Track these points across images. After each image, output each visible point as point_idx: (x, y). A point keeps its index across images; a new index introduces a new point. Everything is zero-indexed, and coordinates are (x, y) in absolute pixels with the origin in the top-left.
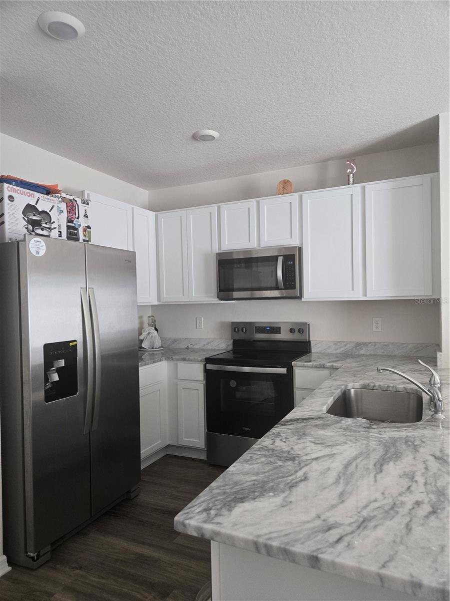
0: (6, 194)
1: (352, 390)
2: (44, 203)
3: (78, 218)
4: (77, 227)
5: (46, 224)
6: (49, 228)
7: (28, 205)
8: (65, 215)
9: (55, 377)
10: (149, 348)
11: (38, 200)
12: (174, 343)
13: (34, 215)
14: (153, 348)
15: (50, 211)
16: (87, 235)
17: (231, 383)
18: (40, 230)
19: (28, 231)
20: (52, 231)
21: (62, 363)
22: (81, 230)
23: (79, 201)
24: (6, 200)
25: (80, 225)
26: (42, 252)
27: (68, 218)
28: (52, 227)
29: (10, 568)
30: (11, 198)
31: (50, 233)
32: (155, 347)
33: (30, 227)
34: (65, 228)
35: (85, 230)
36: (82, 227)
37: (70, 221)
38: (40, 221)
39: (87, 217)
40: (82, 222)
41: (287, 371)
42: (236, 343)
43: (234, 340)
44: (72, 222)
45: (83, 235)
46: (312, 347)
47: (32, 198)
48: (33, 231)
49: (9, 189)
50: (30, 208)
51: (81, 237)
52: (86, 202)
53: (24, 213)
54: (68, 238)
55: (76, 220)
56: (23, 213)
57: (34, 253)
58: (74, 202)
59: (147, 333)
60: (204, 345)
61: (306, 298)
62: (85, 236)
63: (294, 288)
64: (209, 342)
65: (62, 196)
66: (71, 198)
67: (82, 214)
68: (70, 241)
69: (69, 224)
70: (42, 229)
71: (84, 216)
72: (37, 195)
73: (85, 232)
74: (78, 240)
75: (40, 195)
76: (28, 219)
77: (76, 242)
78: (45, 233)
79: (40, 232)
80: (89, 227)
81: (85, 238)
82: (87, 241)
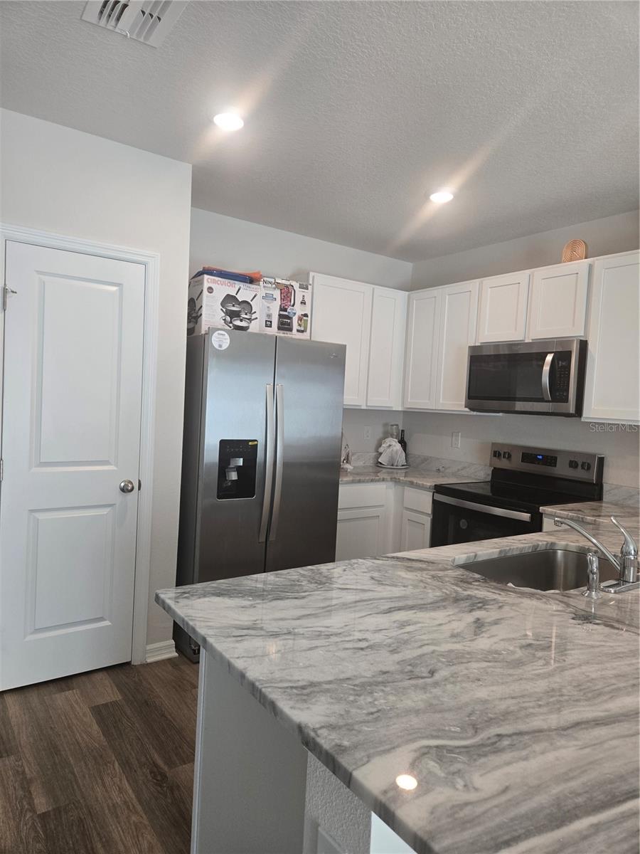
0: (206, 285)
1: (559, 551)
2: (245, 293)
3: (293, 306)
4: (290, 316)
5: (246, 314)
6: (249, 319)
7: (228, 296)
8: (278, 302)
9: (234, 476)
10: (388, 465)
11: (239, 289)
12: (423, 463)
13: (233, 306)
14: (392, 465)
15: (252, 301)
16: (303, 325)
17: (461, 523)
19: (225, 322)
20: (253, 322)
21: (240, 462)
22: (295, 320)
23: (296, 285)
24: (206, 293)
25: (295, 314)
26: (225, 346)
27: (281, 306)
28: (253, 318)
29: (177, 654)
30: (210, 290)
31: (249, 323)
32: (396, 464)
33: (228, 319)
34: (277, 316)
35: (300, 319)
36: (296, 316)
37: (283, 309)
38: (240, 311)
39: (305, 303)
40: (298, 310)
41: (532, 518)
42: (496, 472)
43: (495, 468)
44: (285, 310)
45: (297, 324)
46: (604, 493)
47: (230, 288)
48: (231, 322)
49: (209, 281)
50: (230, 299)
51: (295, 326)
52: (304, 287)
53: (223, 304)
54: (279, 328)
55: (291, 307)
56: (221, 304)
57: (216, 346)
58: (290, 287)
59: (388, 445)
60: (458, 470)
61: (586, 418)
62: (300, 325)
63: (566, 400)
64: (465, 468)
65: (277, 281)
66: (288, 283)
67: (299, 300)
68: (282, 332)
69: (282, 313)
70: (241, 321)
71: (301, 303)
72: (238, 284)
73: (301, 321)
74: (291, 330)
75: (241, 285)
76: (227, 310)
77: (288, 332)
78: (243, 324)
79: (238, 323)
80: (306, 315)
81: (299, 328)
82: (302, 331)
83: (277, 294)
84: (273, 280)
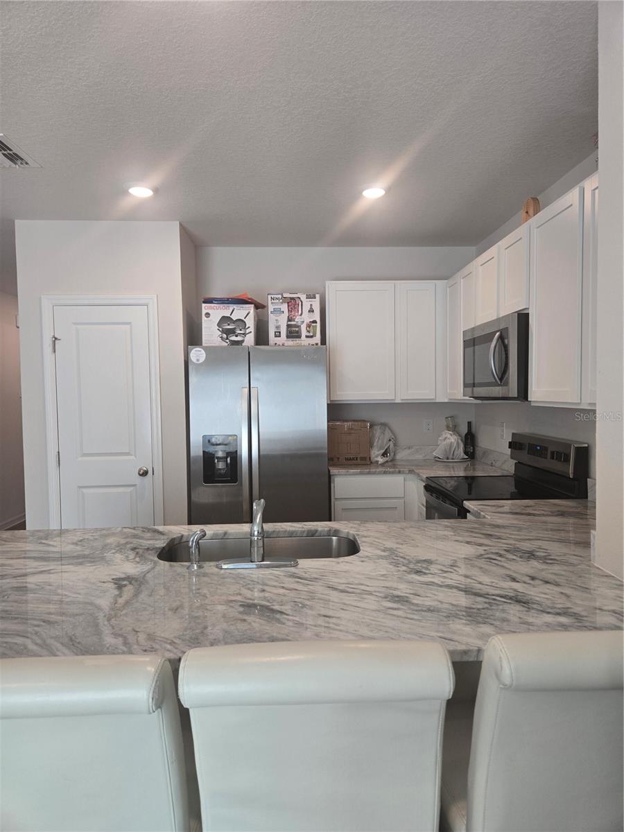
0: (204, 312)
2: (239, 312)
3: (301, 315)
4: (299, 324)
5: (241, 330)
6: (243, 334)
7: (223, 317)
8: (286, 314)
11: (233, 311)
12: (484, 456)
13: (229, 325)
15: (245, 318)
16: (312, 331)
18: (234, 337)
19: (222, 339)
20: (247, 336)
22: (303, 328)
23: (303, 297)
24: (204, 318)
25: (303, 322)
26: (202, 359)
27: (288, 317)
28: (247, 332)
30: (208, 315)
31: (244, 338)
33: (225, 336)
34: (285, 327)
35: (308, 326)
36: (305, 324)
37: (291, 319)
38: (235, 328)
39: (313, 311)
40: (307, 318)
44: (293, 320)
45: (306, 331)
47: (225, 311)
48: (227, 339)
49: (207, 308)
50: (225, 319)
51: (304, 333)
52: (311, 297)
53: (219, 325)
54: (288, 337)
55: (298, 317)
58: (297, 299)
65: (284, 296)
66: (295, 296)
67: (306, 309)
68: (291, 339)
69: (289, 323)
70: (237, 336)
71: (309, 311)
72: (232, 307)
73: (310, 327)
74: (300, 337)
75: (235, 306)
76: (223, 329)
77: (297, 339)
78: (239, 338)
79: (234, 338)
80: (315, 322)
81: (308, 334)
82: (312, 337)
83: (284, 307)
84: (280, 296)
